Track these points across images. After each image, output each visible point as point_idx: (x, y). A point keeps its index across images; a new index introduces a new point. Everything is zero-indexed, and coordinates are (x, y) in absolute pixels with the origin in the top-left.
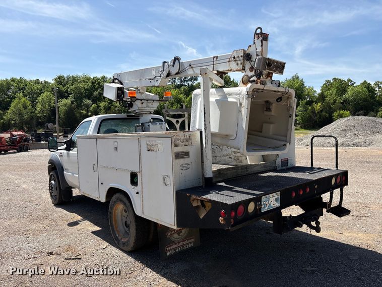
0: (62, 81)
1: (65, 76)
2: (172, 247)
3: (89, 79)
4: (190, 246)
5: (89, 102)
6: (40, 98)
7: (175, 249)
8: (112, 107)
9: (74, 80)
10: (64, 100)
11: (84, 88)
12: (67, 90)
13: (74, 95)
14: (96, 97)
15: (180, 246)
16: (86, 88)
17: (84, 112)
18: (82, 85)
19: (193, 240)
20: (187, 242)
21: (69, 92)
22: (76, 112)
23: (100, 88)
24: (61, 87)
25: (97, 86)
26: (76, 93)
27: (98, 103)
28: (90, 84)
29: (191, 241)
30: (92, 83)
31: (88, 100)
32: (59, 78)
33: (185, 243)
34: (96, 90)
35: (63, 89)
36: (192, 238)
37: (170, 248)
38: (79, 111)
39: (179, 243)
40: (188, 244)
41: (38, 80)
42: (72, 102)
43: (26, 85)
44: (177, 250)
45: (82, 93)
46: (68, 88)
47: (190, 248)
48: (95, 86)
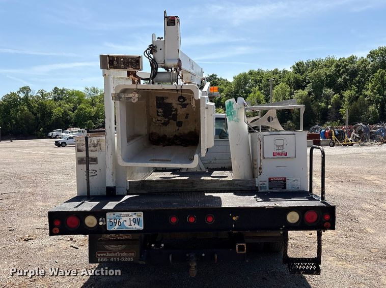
0: (300, 68)
1: (305, 61)
2: (105, 255)
3: (332, 62)
4: (129, 259)
5: (329, 91)
6: (274, 91)
7: (109, 258)
8: (361, 96)
9: (315, 65)
10: (300, 91)
11: (326, 74)
12: (305, 79)
13: (313, 83)
14: (340, 84)
15: (116, 257)
16: (328, 74)
17: (323, 105)
18: (322, 71)
19: (133, 254)
20: (125, 254)
21: (307, 81)
22: (312, 106)
23: (346, 72)
24: (298, 75)
25: (342, 70)
26: (315, 81)
27: (342, 91)
28: (333, 68)
29: (131, 254)
30: (337, 66)
31: (329, 90)
32: (297, 64)
33: (122, 254)
34: (341, 76)
35: (301, 77)
36: (132, 252)
37: (102, 255)
38: (317, 103)
39: (114, 253)
40: (127, 257)
41: (277, 69)
42: (310, 94)
43: (263, 77)
44: (112, 260)
45: (322, 81)
46: (307, 76)
47: (129, 263)
48: (340, 70)
